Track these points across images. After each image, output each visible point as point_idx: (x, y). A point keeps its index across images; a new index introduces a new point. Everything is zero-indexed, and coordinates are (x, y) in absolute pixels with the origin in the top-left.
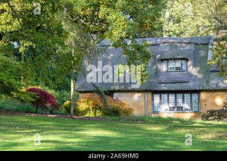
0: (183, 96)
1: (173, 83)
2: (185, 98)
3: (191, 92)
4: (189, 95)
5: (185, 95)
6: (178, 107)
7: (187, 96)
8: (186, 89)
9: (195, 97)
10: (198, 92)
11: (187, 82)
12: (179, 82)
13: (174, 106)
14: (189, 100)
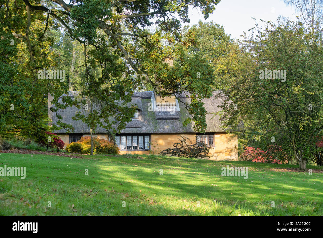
0: (138, 138)
1: (130, 128)
2: (139, 139)
3: (144, 135)
4: (142, 137)
5: (139, 137)
6: (134, 147)
7: (141, 138)
8: (141, 133)
9: (147, 138)
10: (149, 135)
11: (141, 127)
12: (135, 127)
13: (131, 145)
14: (142, 141)
